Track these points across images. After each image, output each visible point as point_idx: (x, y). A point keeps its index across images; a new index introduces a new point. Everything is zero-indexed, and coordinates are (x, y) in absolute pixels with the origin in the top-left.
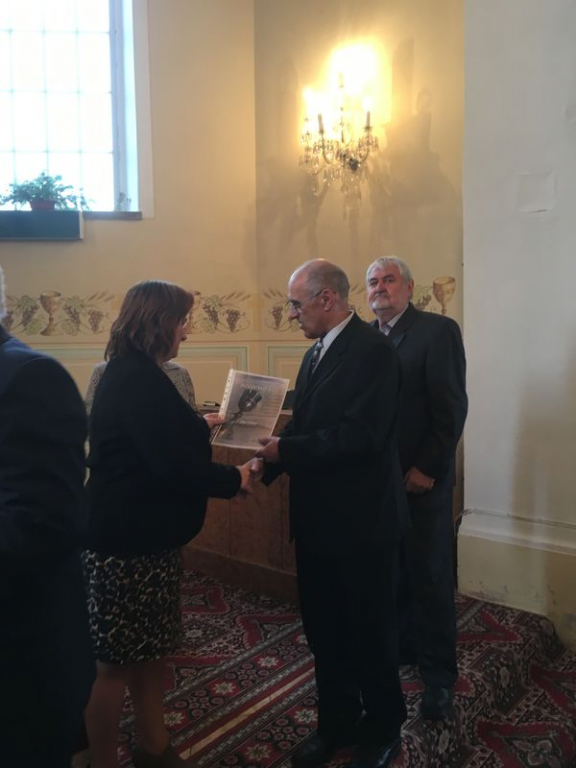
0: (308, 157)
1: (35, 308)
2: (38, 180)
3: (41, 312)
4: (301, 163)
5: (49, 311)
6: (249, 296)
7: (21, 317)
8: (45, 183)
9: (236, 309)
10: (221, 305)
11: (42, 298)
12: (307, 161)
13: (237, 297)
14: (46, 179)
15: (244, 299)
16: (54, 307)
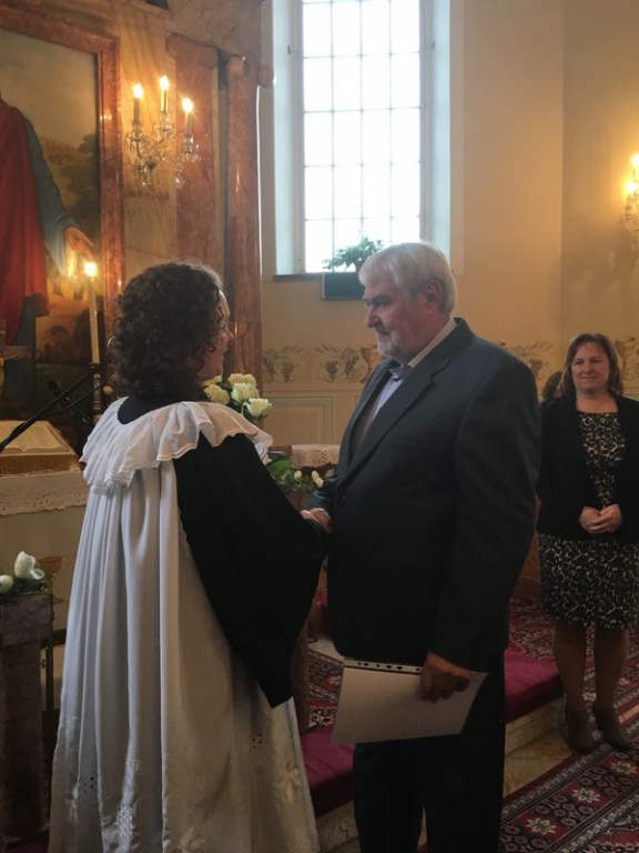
0: (627, 215)
1: (357, 358)
2: (363, 245)
3: (361, 361)
4: (621, 221)
5: (367, 360)
6: (552, 346)
7: (344, 367)
8: (367, 248)
9: (538, 358)
10: (524, 355)
11: (363, 350)
12: (627, 219)
13: (541, 347)
14: (370, 244)
15: (547, 349)
16: (372, 358)
